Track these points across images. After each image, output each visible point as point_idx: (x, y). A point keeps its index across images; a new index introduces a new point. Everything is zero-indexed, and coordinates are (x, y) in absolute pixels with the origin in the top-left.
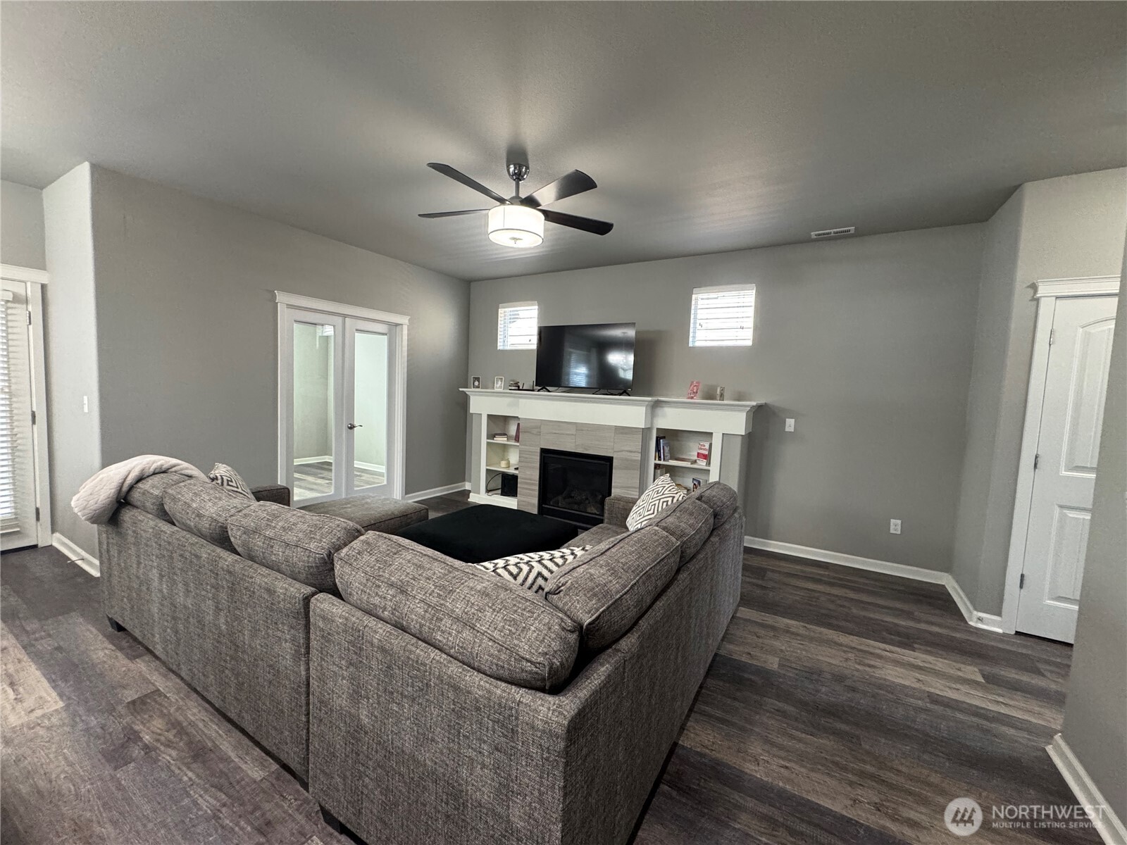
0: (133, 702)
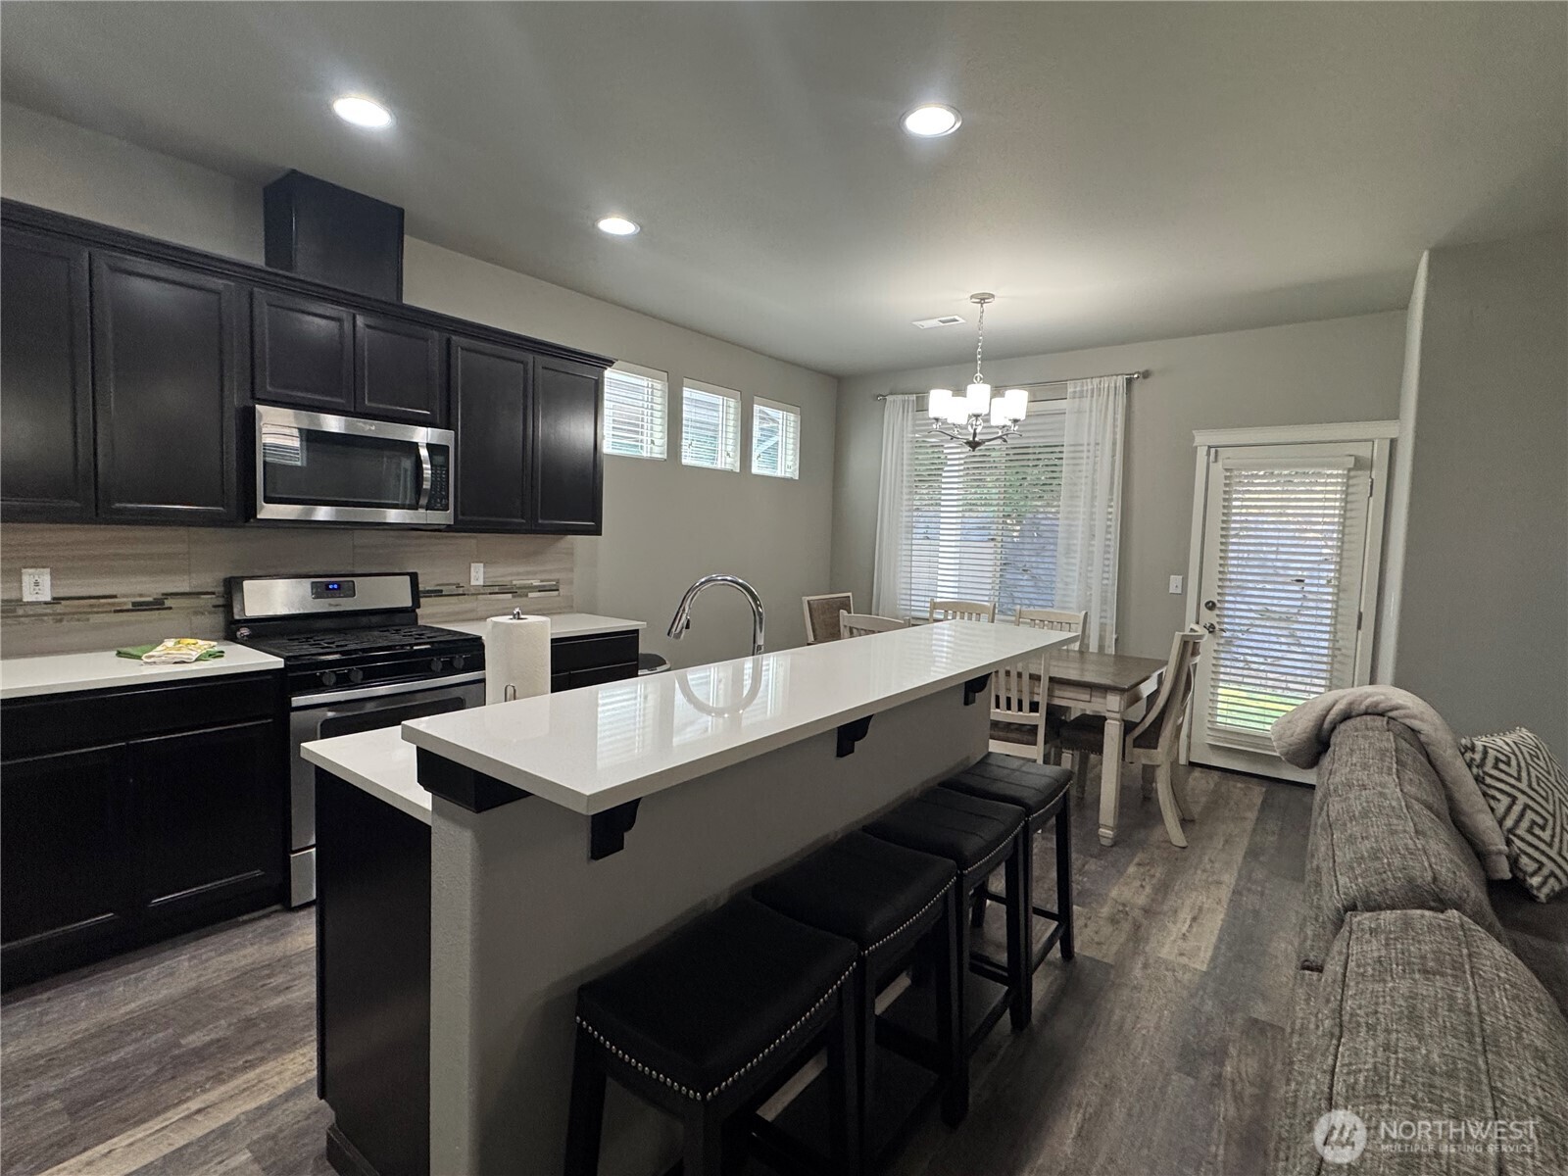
0: (1256, 1021)
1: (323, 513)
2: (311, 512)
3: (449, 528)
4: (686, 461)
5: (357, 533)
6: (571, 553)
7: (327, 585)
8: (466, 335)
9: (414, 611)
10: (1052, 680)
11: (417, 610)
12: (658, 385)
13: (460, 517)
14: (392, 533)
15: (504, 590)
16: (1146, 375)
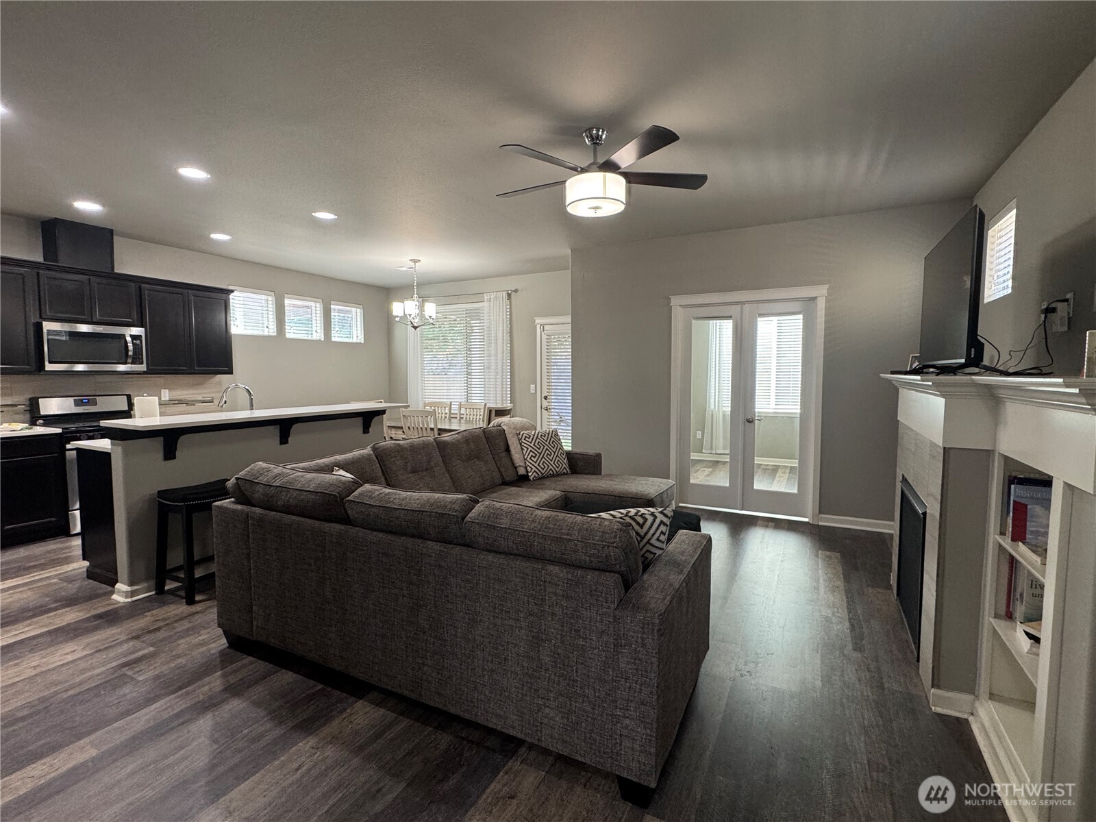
1: (80, 367)
2: (72, 367)
3: (144, 373)
4: (288, 336)
5: (98, 377)
6: (219, 383)
7: (82, 400)
8: (150, 284)
9: (130, 412)
10: (439, 430)
11: (132, 412)
12: (270, 298)
13: (151, 367)
14: (117, 376)
15: (181, 402)
16: (516, 291)
